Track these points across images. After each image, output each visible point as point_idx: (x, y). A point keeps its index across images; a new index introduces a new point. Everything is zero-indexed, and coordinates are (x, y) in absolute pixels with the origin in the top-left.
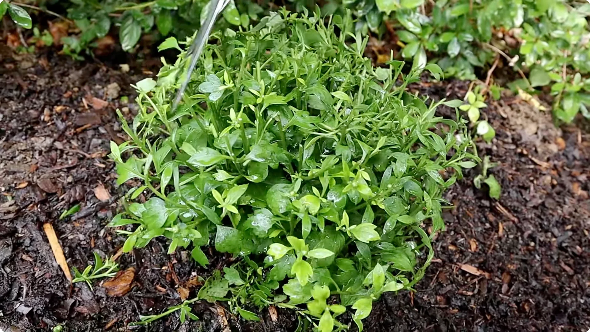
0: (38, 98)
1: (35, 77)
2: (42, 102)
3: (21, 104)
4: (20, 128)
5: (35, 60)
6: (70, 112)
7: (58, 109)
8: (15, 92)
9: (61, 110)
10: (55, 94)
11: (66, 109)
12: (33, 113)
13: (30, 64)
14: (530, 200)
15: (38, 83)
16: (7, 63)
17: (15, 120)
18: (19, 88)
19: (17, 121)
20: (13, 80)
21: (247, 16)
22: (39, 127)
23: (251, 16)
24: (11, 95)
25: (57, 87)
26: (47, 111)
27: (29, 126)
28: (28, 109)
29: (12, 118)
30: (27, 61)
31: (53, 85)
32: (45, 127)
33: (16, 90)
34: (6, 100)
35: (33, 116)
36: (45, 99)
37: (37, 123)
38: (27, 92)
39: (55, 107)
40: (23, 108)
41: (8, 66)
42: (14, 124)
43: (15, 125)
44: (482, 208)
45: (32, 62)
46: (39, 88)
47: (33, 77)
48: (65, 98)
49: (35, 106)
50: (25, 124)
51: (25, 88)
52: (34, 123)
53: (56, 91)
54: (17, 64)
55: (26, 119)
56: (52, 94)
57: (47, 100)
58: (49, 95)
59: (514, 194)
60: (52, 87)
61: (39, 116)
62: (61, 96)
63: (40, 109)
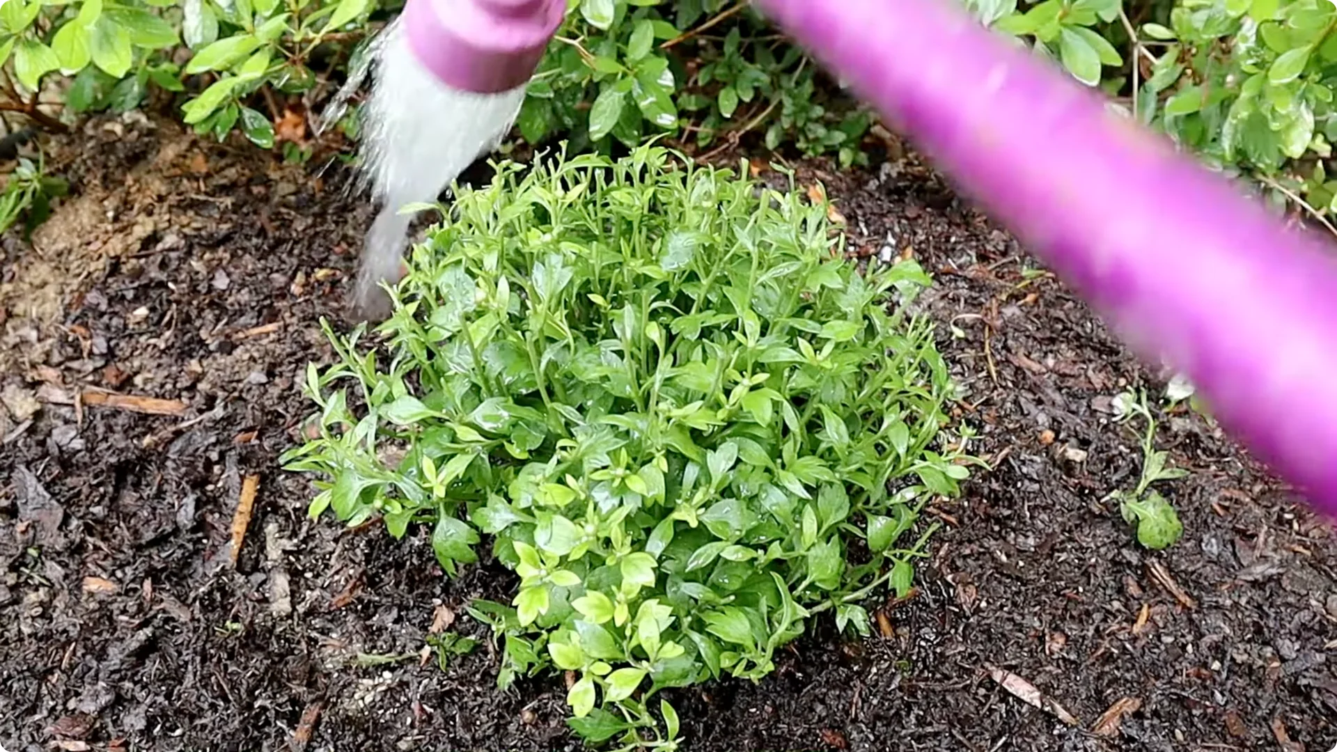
0: (290, 253)
1: (293, 213)
2: (295, 261)
3: (263, 262)
4: (253, 304)
5: (301, 181)
6: (340, 281)
7: (320, 274)
8: (255, 241)
9: (326, 276)
10: (320, 246)
11: (334, 275)
12: (279, 279)
13: (292, 188)
14: (1249, 566)
15: (294, 226)
16: (256, 185)
17: (246, 289)
18: (262, 233)
19: (250, 292)
20: (255, 217)
21: (733, 93)
22: (285, 303)
23: (740, 92)
24: (246, 244)
25: (326, 234)
26: (300, 277)
27: (268, 302)
28: (272, 272)
29: (243, 286)
30: (289, 181)
31: (318, 229)
32: (294, 305)
33: (258, 236)
34: (240, 252)
35: (277, 285)
36: (301, 254)
37: (283, 297)
38: (272, 241)
39: (316, 270)
40: (264, 269)
41: (255, 190)
42: (244, 296)
43: (247, 297)
44: (1118, 565)
45: (296, 183)
46: (294, 234)
47: (289, 214)
48: (336, 254)
49: (283, 266)
50: (262, 297)
51: (270, 235)
52: (277, 296)
53: (322, 241)
54: (270, 186)
55: (265, 290)
56: (315, 246)
57: (304, 257)
58: (309, 247)
59: (1212, 546)
60: (317, 234)
61: (288, 284)
62: (329, 250)
63: (290, 273)
